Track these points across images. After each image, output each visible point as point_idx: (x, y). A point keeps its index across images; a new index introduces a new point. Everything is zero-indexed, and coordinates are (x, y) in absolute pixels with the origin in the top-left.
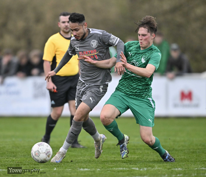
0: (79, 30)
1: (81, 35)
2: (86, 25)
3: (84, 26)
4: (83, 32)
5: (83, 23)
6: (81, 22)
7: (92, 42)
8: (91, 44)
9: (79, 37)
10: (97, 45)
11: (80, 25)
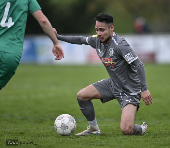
0: (104, 30)
1: (106, 37)
2: (113, 28)
3: (111, 29)
4: (108, 35)
5: (110, 24)
6: (108, 23)
7: (110, 50)
8: (109, 52)
9: (103, 38)
10: (113, 54)
11: (106, 25)
